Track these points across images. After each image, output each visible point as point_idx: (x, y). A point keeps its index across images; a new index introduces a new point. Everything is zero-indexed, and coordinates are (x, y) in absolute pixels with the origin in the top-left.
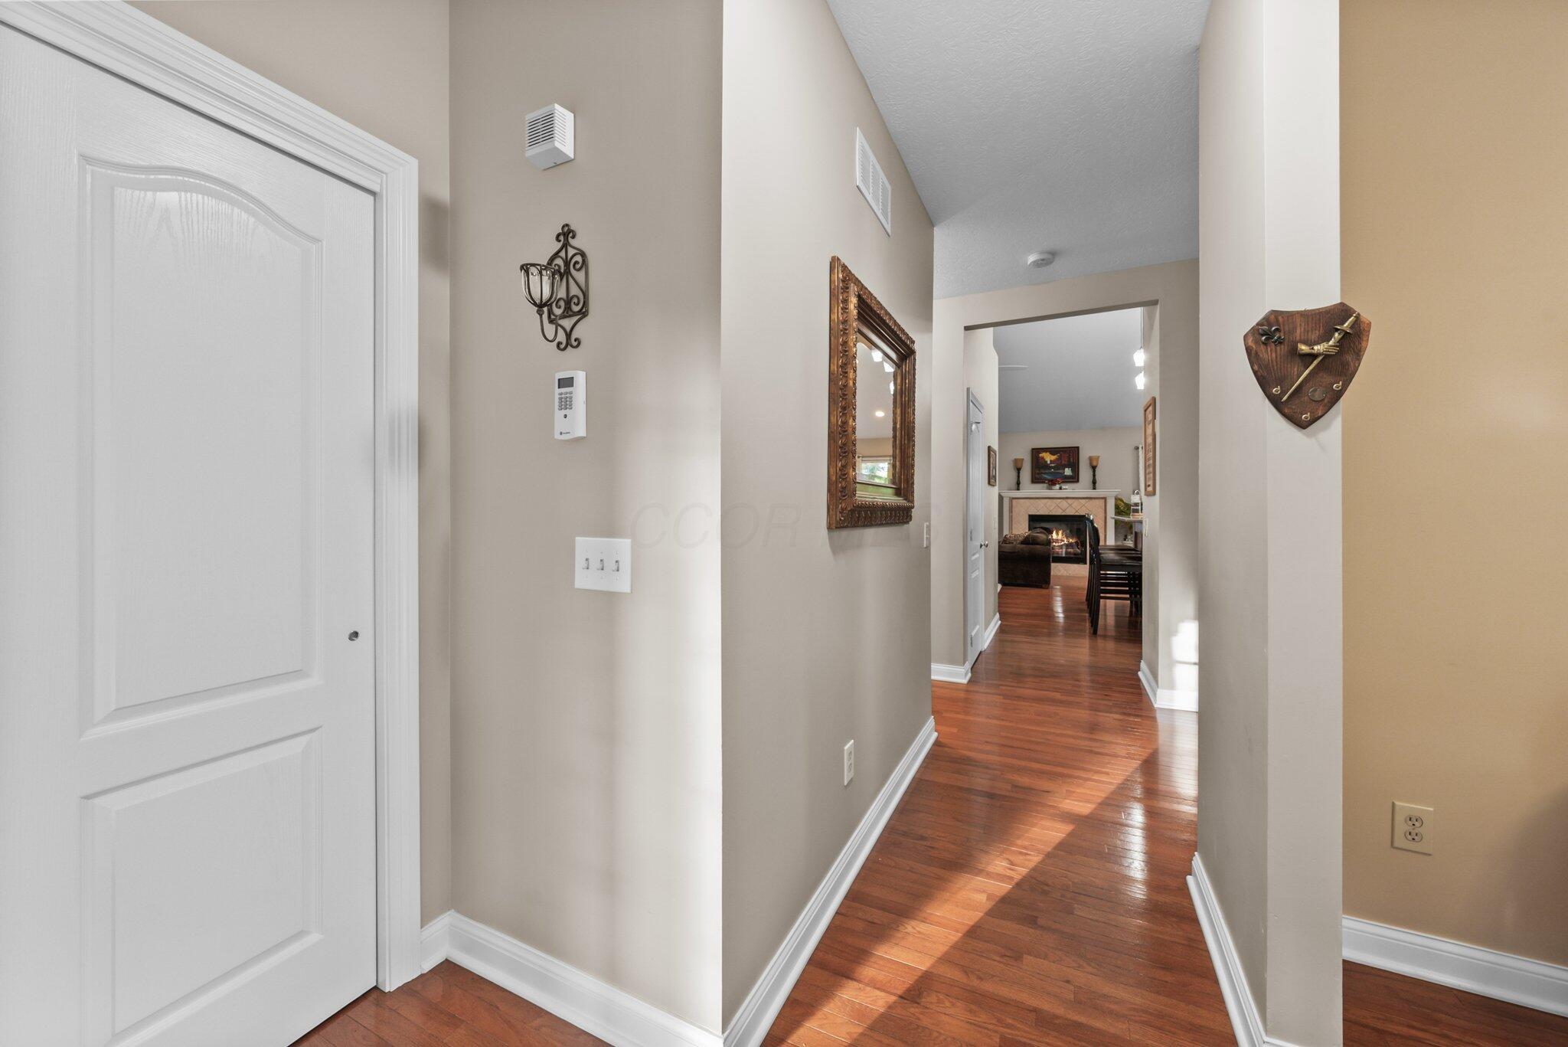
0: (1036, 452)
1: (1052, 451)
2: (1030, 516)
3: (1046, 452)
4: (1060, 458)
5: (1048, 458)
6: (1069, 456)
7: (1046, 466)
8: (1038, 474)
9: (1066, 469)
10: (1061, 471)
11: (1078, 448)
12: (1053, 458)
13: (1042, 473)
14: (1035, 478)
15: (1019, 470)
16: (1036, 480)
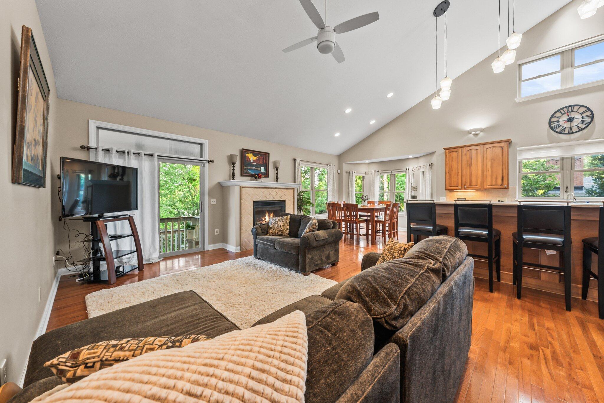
0: (244, 152)
1: (255, 153)
2: (254, 202)
3: (251, 153)
4: (258, 159)
5: (252, 158)
6: (263, 157)
7: (250, 164)
8: (245, 169)
9: (262, 168)
10: (259, 169)
11: (269, 154)
12: (255, 158)
13: (248, 169)
14: (244, 172)
15: (234, 164)
16: (243, 174)
